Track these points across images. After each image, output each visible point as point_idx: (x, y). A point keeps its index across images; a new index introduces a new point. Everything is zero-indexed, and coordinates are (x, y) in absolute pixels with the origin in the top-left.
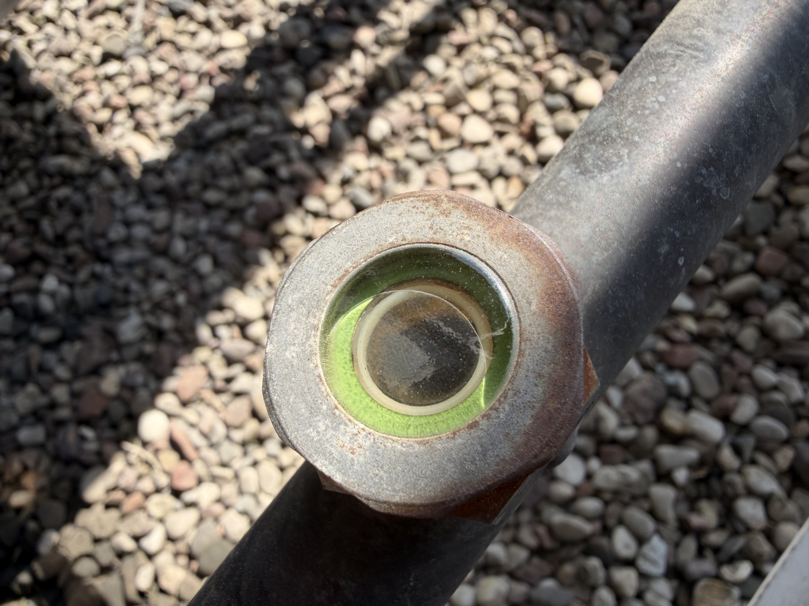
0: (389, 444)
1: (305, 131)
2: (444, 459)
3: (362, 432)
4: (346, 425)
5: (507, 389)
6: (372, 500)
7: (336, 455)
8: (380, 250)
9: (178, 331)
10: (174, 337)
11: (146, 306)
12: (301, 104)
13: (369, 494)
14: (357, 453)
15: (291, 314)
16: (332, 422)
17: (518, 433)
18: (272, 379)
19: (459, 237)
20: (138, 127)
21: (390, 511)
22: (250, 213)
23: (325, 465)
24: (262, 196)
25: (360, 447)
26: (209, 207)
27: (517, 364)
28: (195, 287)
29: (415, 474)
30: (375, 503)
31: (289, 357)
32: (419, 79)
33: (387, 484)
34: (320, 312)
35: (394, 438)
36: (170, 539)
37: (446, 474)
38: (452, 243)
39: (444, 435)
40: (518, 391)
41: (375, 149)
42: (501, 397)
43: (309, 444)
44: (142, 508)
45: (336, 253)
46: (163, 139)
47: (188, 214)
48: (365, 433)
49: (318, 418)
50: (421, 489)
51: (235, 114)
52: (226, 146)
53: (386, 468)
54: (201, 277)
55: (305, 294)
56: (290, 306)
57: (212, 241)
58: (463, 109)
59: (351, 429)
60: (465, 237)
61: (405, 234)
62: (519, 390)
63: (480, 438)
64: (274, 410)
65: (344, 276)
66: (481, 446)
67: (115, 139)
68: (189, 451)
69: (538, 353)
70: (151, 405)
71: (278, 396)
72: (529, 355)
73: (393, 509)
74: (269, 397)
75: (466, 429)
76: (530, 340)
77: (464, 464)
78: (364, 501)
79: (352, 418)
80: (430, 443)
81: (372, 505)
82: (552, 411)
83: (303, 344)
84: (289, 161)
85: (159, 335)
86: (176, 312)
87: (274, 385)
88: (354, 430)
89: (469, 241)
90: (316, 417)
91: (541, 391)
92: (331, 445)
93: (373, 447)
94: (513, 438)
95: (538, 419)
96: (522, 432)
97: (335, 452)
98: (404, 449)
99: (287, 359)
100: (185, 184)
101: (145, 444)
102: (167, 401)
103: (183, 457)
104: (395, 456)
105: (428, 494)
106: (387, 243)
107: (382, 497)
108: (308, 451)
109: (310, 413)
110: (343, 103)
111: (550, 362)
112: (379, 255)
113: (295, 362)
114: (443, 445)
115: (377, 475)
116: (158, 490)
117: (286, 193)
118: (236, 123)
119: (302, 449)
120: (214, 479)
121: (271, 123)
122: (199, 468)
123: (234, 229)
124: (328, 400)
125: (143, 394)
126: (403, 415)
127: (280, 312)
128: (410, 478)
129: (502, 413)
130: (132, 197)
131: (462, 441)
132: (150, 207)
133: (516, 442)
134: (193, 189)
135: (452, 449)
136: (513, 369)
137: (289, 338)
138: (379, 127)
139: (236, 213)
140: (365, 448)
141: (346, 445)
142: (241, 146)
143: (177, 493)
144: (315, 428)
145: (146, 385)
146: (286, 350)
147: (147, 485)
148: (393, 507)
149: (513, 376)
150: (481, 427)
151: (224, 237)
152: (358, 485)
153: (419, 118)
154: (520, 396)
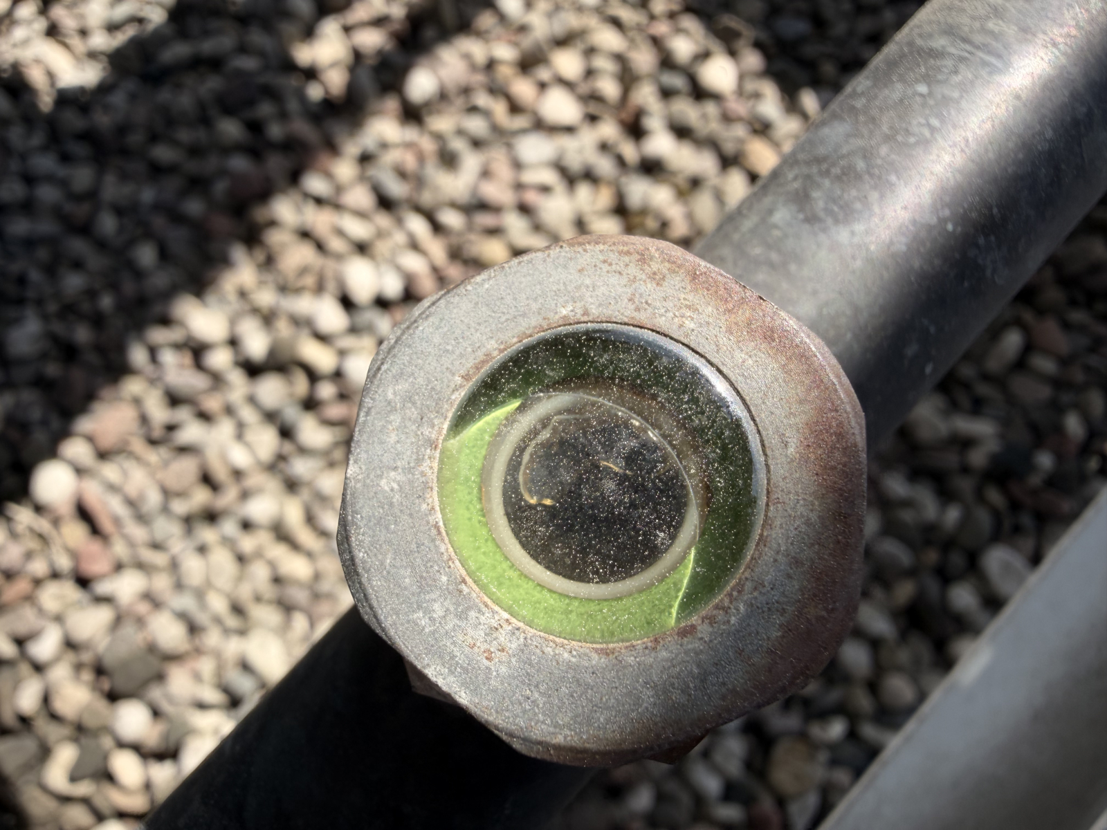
0: (549, 649)
1: (311, 74)
2: (638, 682)
3: (505, 626)
4: (480, 611)
5: (743, 577)
6: (518, 737)
7: (460, 658)
8: (546, 327)
9: (100, 349)
10: (93, 358)
11: (52, 307)
12: (309, 33)
13: (514, 728)
14: (497, 660)
15: (392, 417)
16: (457, 604)
17: (758, 649)
18: (356, 524)
19: (676, 320)
20: (53, 32)
21: (546, 757)
22: (220, 188)
23: (442, 675)
24: (239, 163)
25: (503, 650)
26: (157, 171)
27: (759, 539)
28: (129, 287)
29: (591, 701)
30: (522, 742)
31: (386, 488)
32: (486, 20)
33: (544, 714)
34: (442, 420)
35: (557, 640)
36: (70, 645)
37: (641, 706)
38: (665, 329)
39: (639, 642)
40: (761, 584)
41: (412, 114)
42: (733, 589)
43: (417, 637)
44: (29, 599)
45: (471, 322)
46: (92, 55)
47: (124, 177)
48: (510, 628)
49: (433, 596)
50: (599, 727)
51: (206, 33)
52: (189, 80)
53: (543, 688)
54: (138, 274)
55: (417, 386)
56: (389, 403)
57: (159, 222)
58: (544, 74)
59: (487, 619)
60: (687, 322)
61: (587, 305)
62: (763, 582)
63: (697, 654)
64: (358, 575)
65: (483, 362)
66: (698, 666)
67: (15, 46)
68: (106, 524)
69: (796, 525)
70: (51, 452)
71: (366, 552)
72: (781, 527)
73: (550, 755)
74: (350, 552)
75: (676, 637)
76: (784, 503)
77: (670, 692)
78: (504, 738)
79: (489, 602)
80: (617, 654)
81: (517, 745)
82: (814, 621)
83: (410, 470)
84: (283, 116)
85: (69, 352)
86: (98, 321)
87: (359, 534)
88: (493, 621)
89: (693, 330)
90: (428, 593)
91: (797, 587)
92: (454, 643)
93: (522, 651)
94: (749, 658)
95: (790, 630)
96: (765, 649)
97: (459, 655)
98: (574, 660)
99: (383, 491)
100: (122, 129)
101: (39, 509)
102: (76, 449)
103: (94, 529)
104: (559, 669)
105: (610, 735)
106: (557, 317)
107: (535, 734)
108: (415, 650)
109: (420, 587)
110: (371, 40)
111: (813, 542)
112: (542, 333)
113: (397, 498)
114: (638, 659)
115: (529, 698)
116: (55, 575)
117: (276, 164)
118: (208, 46)
119: (404, 644)
120: (141, 566)
121: (261, 54)
122: (120, 549)
123: (194, 207)
124: (449, 567)
125: (40, 437)
126: (561, 594)
127: (373, 412)
128: (583, 707)
129: (734, 616)
130: (37, 139)
131: (669, 655)
132: (65, 158)
133: (753, 665)
134: (135, 139)
135: (651, 666)
136: (754, 547)
137: (386, 458)
138: (421, 83)
139: (198, 184)
140: (510, 652)
141: (478, 644)
142: (212, 84)
143: (83, 582)
144: (427, 611)
145: (44, 423)
146: (380, 477)
147: (39, 567)
148: (552, 752)
149: (752, 558)
150: (700, 636)
151: (177, 218)
152: (497, 712)
153: (479, 78)
154: (763, 591)
